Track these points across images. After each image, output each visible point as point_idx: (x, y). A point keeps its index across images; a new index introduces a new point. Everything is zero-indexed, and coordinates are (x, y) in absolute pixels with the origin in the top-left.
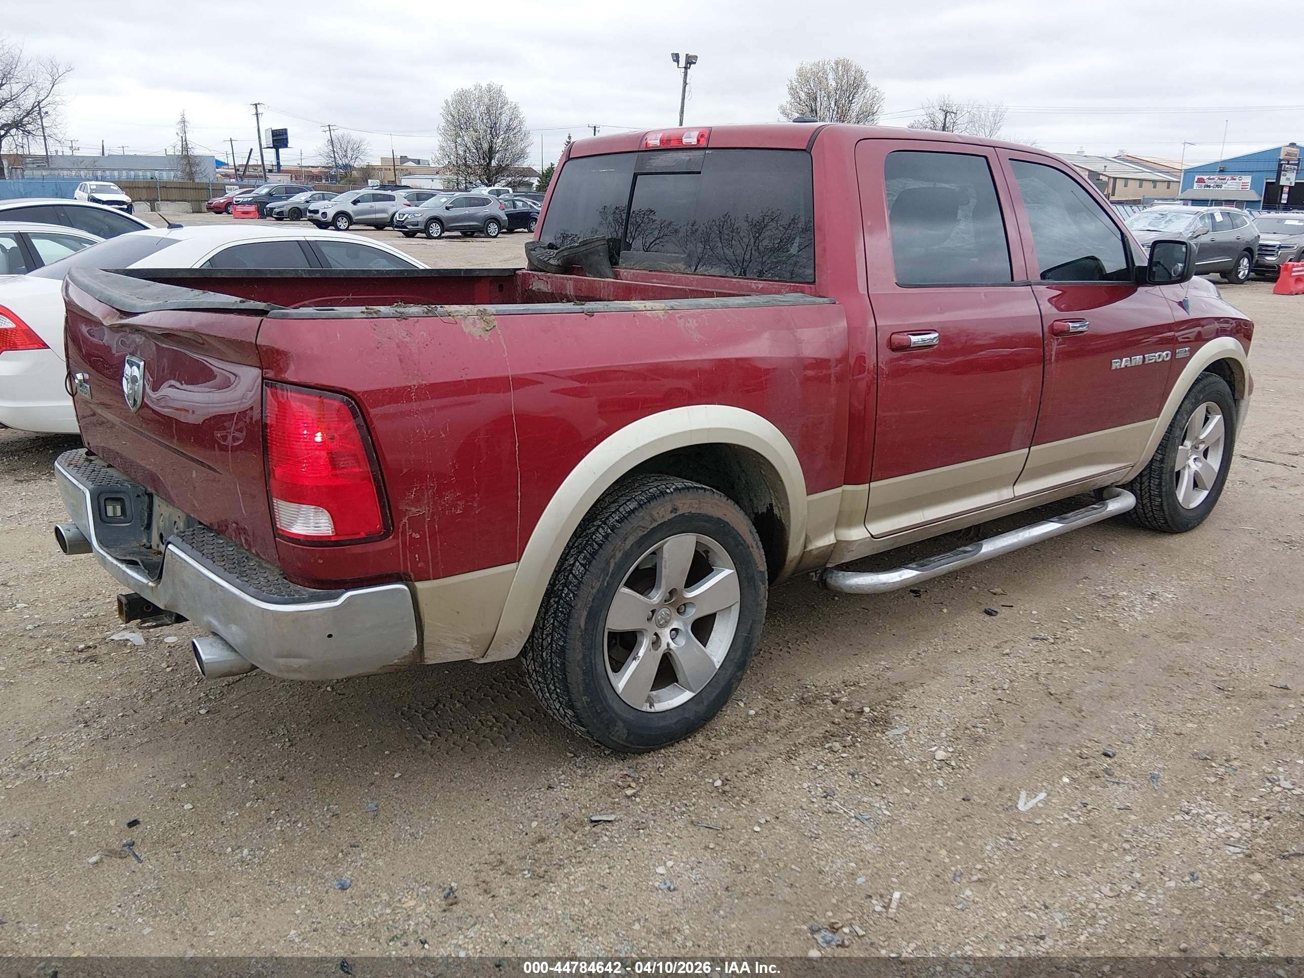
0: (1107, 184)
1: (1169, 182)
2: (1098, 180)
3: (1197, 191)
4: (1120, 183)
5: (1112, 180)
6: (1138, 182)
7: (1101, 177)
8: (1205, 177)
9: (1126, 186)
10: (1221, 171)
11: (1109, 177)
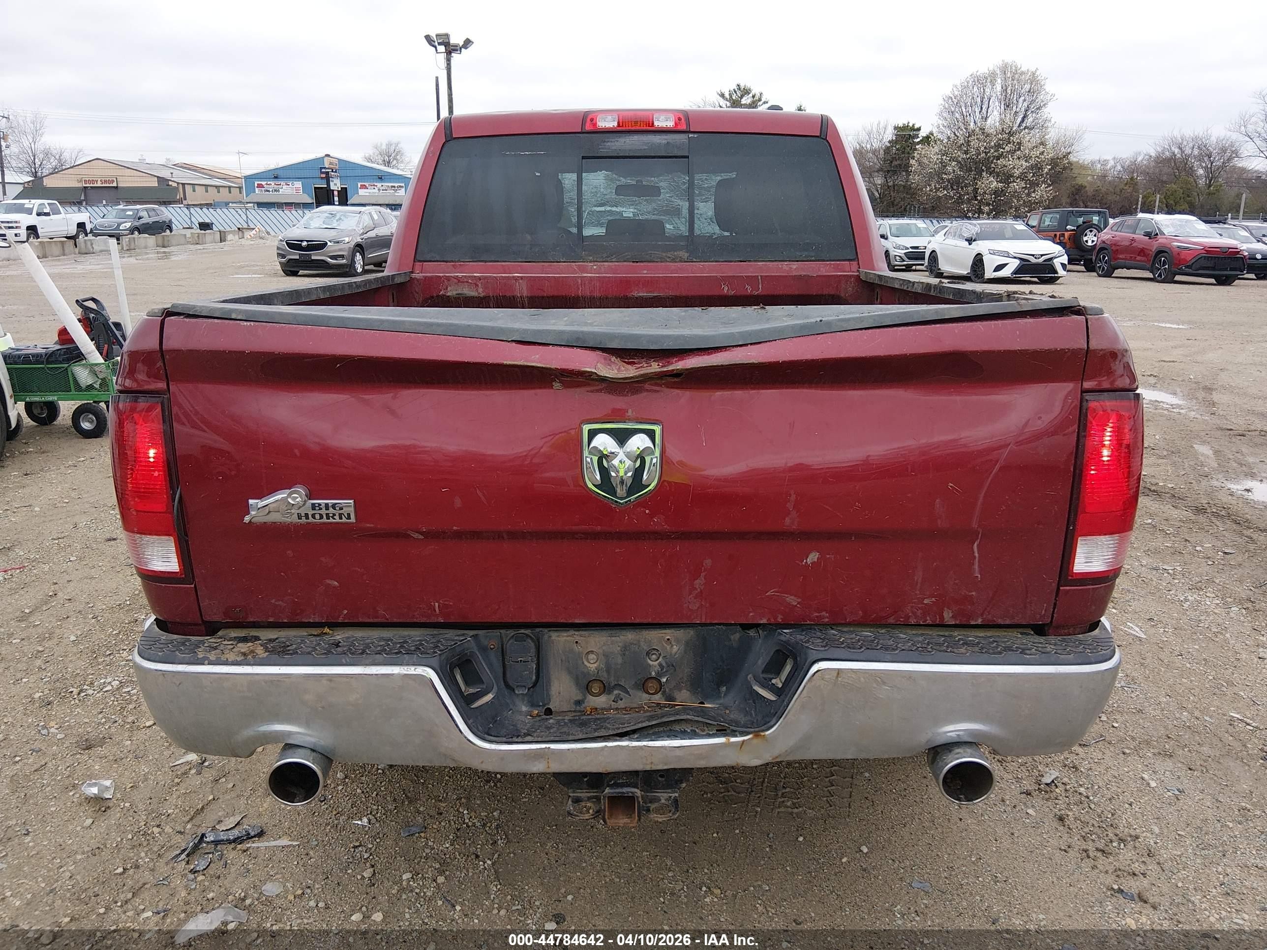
0: (177, 189)
1: (230, 187)
2: (168, 185)
3: (259, 195)
4: (188, 189)
5: (181, 185)
6: (204, 188)
7: (170, 183)
8: (264, 183)
9: (194, 191)
10: (276, 178)
11: (178, 183)
